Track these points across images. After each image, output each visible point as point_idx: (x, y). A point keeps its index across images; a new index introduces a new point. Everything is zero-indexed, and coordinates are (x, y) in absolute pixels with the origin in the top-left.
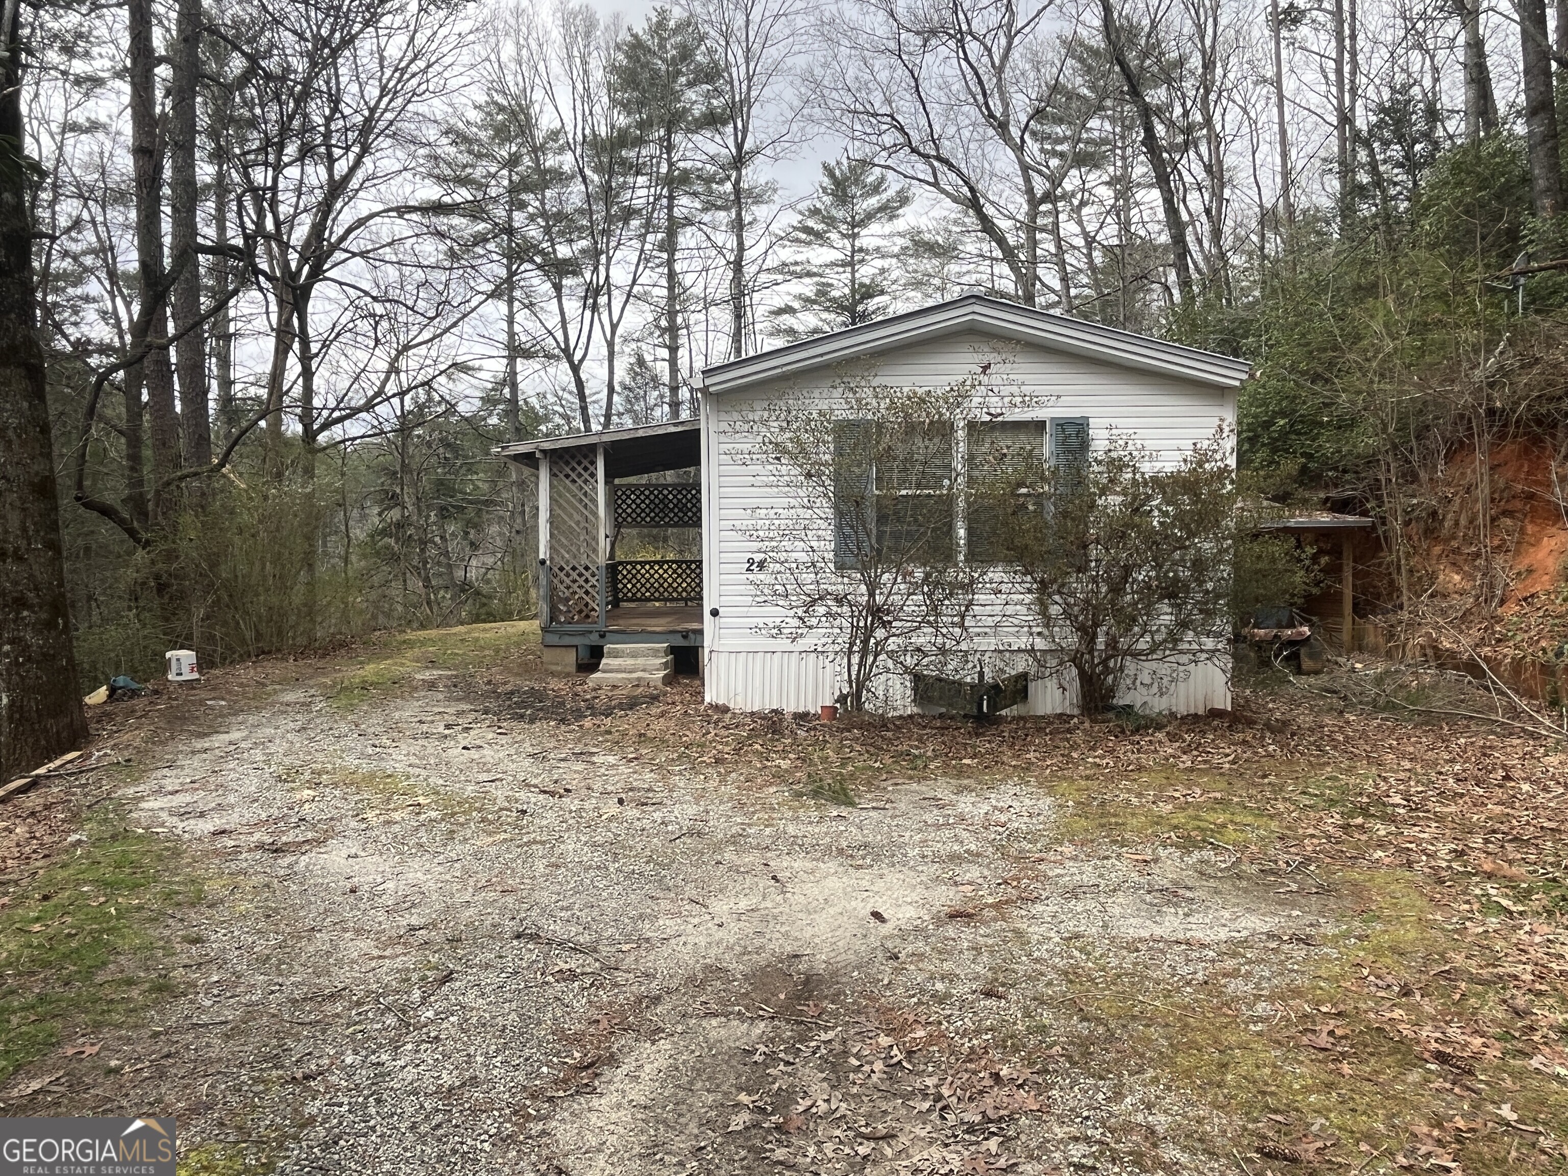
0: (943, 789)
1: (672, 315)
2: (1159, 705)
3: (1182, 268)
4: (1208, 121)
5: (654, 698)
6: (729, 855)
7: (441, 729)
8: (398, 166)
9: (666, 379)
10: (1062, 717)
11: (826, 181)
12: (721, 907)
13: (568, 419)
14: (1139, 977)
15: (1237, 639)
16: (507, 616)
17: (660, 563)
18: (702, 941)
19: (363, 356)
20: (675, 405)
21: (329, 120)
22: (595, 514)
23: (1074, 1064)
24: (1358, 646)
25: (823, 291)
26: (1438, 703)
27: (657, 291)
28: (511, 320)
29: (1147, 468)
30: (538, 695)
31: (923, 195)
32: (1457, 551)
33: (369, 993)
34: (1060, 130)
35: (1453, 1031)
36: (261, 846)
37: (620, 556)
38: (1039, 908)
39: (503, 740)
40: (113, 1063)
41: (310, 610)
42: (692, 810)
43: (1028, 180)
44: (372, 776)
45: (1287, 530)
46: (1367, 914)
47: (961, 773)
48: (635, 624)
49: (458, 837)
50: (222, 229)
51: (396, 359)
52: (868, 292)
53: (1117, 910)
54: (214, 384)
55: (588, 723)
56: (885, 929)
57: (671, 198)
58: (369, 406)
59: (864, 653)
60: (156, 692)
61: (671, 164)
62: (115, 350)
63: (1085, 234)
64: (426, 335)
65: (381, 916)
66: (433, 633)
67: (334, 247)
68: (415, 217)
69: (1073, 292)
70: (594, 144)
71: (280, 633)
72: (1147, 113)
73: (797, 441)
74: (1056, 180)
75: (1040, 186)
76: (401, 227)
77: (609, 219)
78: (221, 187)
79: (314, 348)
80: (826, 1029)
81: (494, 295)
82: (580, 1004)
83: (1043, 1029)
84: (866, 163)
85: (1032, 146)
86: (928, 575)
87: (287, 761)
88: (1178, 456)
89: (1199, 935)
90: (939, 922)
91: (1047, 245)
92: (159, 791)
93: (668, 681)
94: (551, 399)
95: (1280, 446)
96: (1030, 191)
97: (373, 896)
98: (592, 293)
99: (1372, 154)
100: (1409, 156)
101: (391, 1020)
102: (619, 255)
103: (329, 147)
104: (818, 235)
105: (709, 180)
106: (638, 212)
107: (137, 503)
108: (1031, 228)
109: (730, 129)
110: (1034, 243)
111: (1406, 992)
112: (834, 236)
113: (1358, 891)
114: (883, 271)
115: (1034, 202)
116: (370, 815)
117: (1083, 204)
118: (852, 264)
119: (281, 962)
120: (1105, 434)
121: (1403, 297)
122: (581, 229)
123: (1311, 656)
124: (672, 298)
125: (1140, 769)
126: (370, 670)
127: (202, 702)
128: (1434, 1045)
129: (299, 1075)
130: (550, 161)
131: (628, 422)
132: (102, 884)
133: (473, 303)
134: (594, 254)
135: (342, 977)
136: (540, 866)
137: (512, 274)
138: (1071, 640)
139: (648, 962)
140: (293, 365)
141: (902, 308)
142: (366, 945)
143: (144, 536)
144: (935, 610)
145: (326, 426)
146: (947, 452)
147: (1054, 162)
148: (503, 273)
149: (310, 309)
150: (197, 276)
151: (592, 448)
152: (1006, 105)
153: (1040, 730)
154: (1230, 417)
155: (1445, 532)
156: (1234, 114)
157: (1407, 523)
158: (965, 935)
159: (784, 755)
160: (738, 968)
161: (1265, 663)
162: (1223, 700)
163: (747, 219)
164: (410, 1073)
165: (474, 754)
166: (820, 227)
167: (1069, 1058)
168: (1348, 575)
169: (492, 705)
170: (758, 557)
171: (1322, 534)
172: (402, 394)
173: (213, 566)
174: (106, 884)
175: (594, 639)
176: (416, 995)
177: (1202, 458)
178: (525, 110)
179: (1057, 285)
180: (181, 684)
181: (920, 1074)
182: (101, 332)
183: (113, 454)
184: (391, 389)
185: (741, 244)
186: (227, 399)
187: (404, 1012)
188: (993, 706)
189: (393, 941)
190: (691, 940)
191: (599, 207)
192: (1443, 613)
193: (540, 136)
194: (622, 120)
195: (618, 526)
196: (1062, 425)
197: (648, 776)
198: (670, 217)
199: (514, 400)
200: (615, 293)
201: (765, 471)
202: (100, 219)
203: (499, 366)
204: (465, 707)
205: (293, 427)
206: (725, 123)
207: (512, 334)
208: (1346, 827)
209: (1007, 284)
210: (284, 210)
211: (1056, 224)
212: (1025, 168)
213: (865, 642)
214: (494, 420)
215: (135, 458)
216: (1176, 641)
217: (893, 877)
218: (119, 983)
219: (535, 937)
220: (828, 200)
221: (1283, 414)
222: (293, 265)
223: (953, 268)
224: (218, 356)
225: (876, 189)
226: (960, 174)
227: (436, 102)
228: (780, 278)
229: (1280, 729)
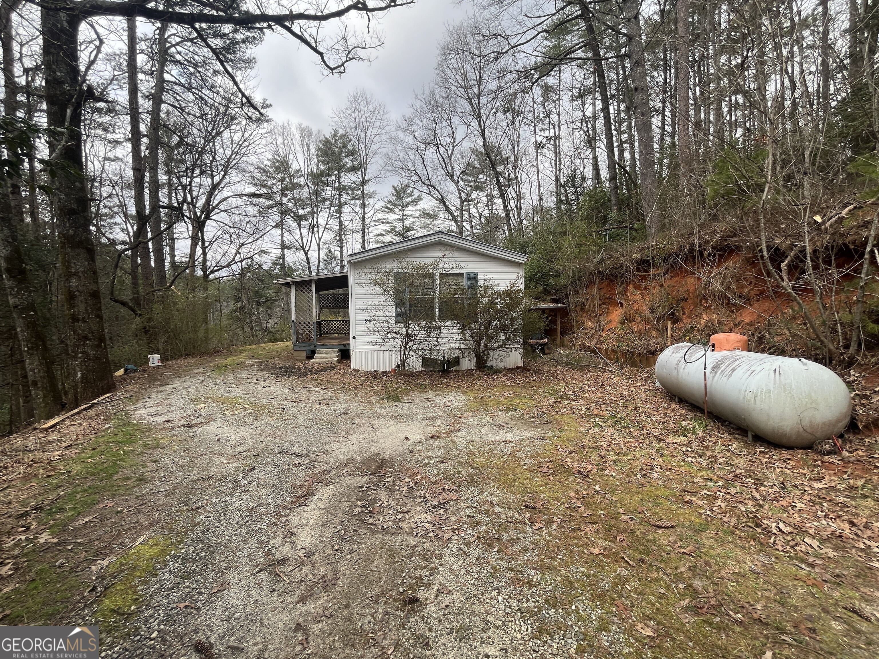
0: (430, 395)
1: (341, 235)
2: (501, 365)
3: (509, 225)
4: (516, 178)
5: (334, 368)
6: (357, 420)
7: (255, 380)
8: (238, 180)
9: (339, 257)
10: (471, 370)
11: (394, 192)
12: (353, 438)
13: (304, 271)
14: (490, 453)
15: (525, 343)
16: (282, 340)
17: (336, 321)
18: (346, 450)
19: (226, 247)
20: (342, 267)
21: (212, 162)
22: (312, 304)
23: (468, 483)
24: (562, 345)
25: (393, 228)
26: (584, 363)
27: (335, 227)
28: (282, 235)
29: (496, 289)
30: (293, 368)
31: (426, 198)
32: (590, 315)
33: (223, 476)
34: (470, 178)
35: (583, 464)
36: (183, 426)
37: (322, 318)
38: (460, 433)
39: (278, 384)
40: (119, 509)
41: (206, 339)
42: (345, 405)
43: (460, 194)
44: (228, 398)
45: (539, 309)
46: (561, 430)
47: (437, 389)
48: (326, 342)
49: (259, 419)
50: (170, 200)
51: (239, 248)
52: (408, 229)
53: (484, 432)
54: (168, 257)
55: (309, 377)
56: (410, 442)
57: (340, 195)
58: (229, 265)
59: (405, 350)
60: (144, 370)
61: (340, 183)
62: (127, 243)
63: (479, 213)
64: (250, 240)
65: (229, 448)
66: (254, 346)
67: (214, 208)
68: (245, 198)
69: (475, 231)
70: (312, 175)
71: (194, 348)
72: (497, 174)
73: (381, 279)
74: (469, 195)
75: (464, 196)
76: (239, 201)
77: (317, 201)
78: (170, 184)
79: (207, 244)
80: (388, 477)
81: (276, 226)
82: (302, 475)
83: (459, 472)
84: (407, 186)
85: (462, 183)
86: (426, 324)
87: (195, 394)
88: (505, 285)
89: (510, 439)
90: (427, 439)
91: (466, 216)
92: (144, 407)
93: (338, 361)
94: (298, 264)
95: (538, 281)
96: (461, 198)
97: (226, 441)
98: (312, 228)
99: (566, 190)
100: (576, 192)
101: (231, 485)
102: (321, 214)
103: (212, 171)
104: (391, 209)
105: (353, 189)
106: (328, 199)
107: (137, 301)
108: (461, 210)
109: (360, 172)
110: (462, 215)
111: (570, 453)
112: (396, 210)
113: (558, 422)
114: (413, 222)
115: (462, 202)
116: (226, 412)
117: (478, 203)
118: (403, 220)
119: (189, 467)
120: (483, 278)
121: (574, 236)
122: (307, 204)
123: (548, 349)
124: (341, 229)
125: (494, 386)
126: (229, 360)
127: (162, 374)
128: (578, 469)
129: (194, 508)
130: (296, 180)
131: (325, 272)
132: (118, 442)
133: (268, 229)
134: (312, 213)
135: (213, 471)
136: (289, 427)
137: (282, 219)
138: (473, 345)
139: (327, 458)
140: (199, 250)
141: (419, 235)
142: (223, 459)
143: (139, 312)
144: (428, 335)
145: (212, 272)
146: (432, 283)
147: (468, 189)
148: (279, 219)
149: (205, 230)
150: (159, 216)
151: (311, 281)
152: (453, 169)
153: (463, 374)
154: (521, 273)
155: (586, 309)
156: (524, 176)
157: (576, 307)
158: (436, 443)
159: (378, 385)
160: (358, 459)
161: (534, 351)
162: (521, 364)
163: (367, 203)
164: (238, 504)
165: (267, 389)
166: (392, 207)
167: (467, 481)
168: (559, 322)
169: (274, 371)
170: (369, 319)
171: (551, 310)
172: (242, 261)
173: (167, 323)
174: (120, 443)
175: (312, 348)
176: (241, 476)
177: (513, 286)
178: (286, 162)
179: (469, 229)
180: (154, 367)
181: (419, 490)
182: (121, 236)
183: (127, 282)
184: (237, 259)
185: (364, 212)
186: (173, 263)
187: (236, 482)
188: (448, 367)
189: (233, 457)
190: (343, 450)
191: (314, 197)
192: (586, 334)
193: (292, 171)
194: (322, 167)
195: (321, 308)
196: (469, 275)
197: (330, 395)
198: (340, 202)
199: (284, 264)
200: (320, 227)
201: (369, 289)
202: (120, 194)
203: (278, 252)
204: (264, 372)
205: (199, 273)
206: (358, 170)
207: (283, 241)
208: (555, 402)
209: (454, 228)
210: (195, 194)
211: (469, 209)
212: (459, 190)
213: (405, 347)
214: (276, 271)
215: (135, 284)
216: (506, 345)
217: (413, 425)
218: (123, 479)
219: (286, 453)
220: (394, 198)
221: (539, 272)
222: (199, 214)
223: (436, 222)
224: (170, 246)
225: (410, 195)
226: (438, 191)
227: (252, 157)
228: (377, 224)
229: (538, 372)
